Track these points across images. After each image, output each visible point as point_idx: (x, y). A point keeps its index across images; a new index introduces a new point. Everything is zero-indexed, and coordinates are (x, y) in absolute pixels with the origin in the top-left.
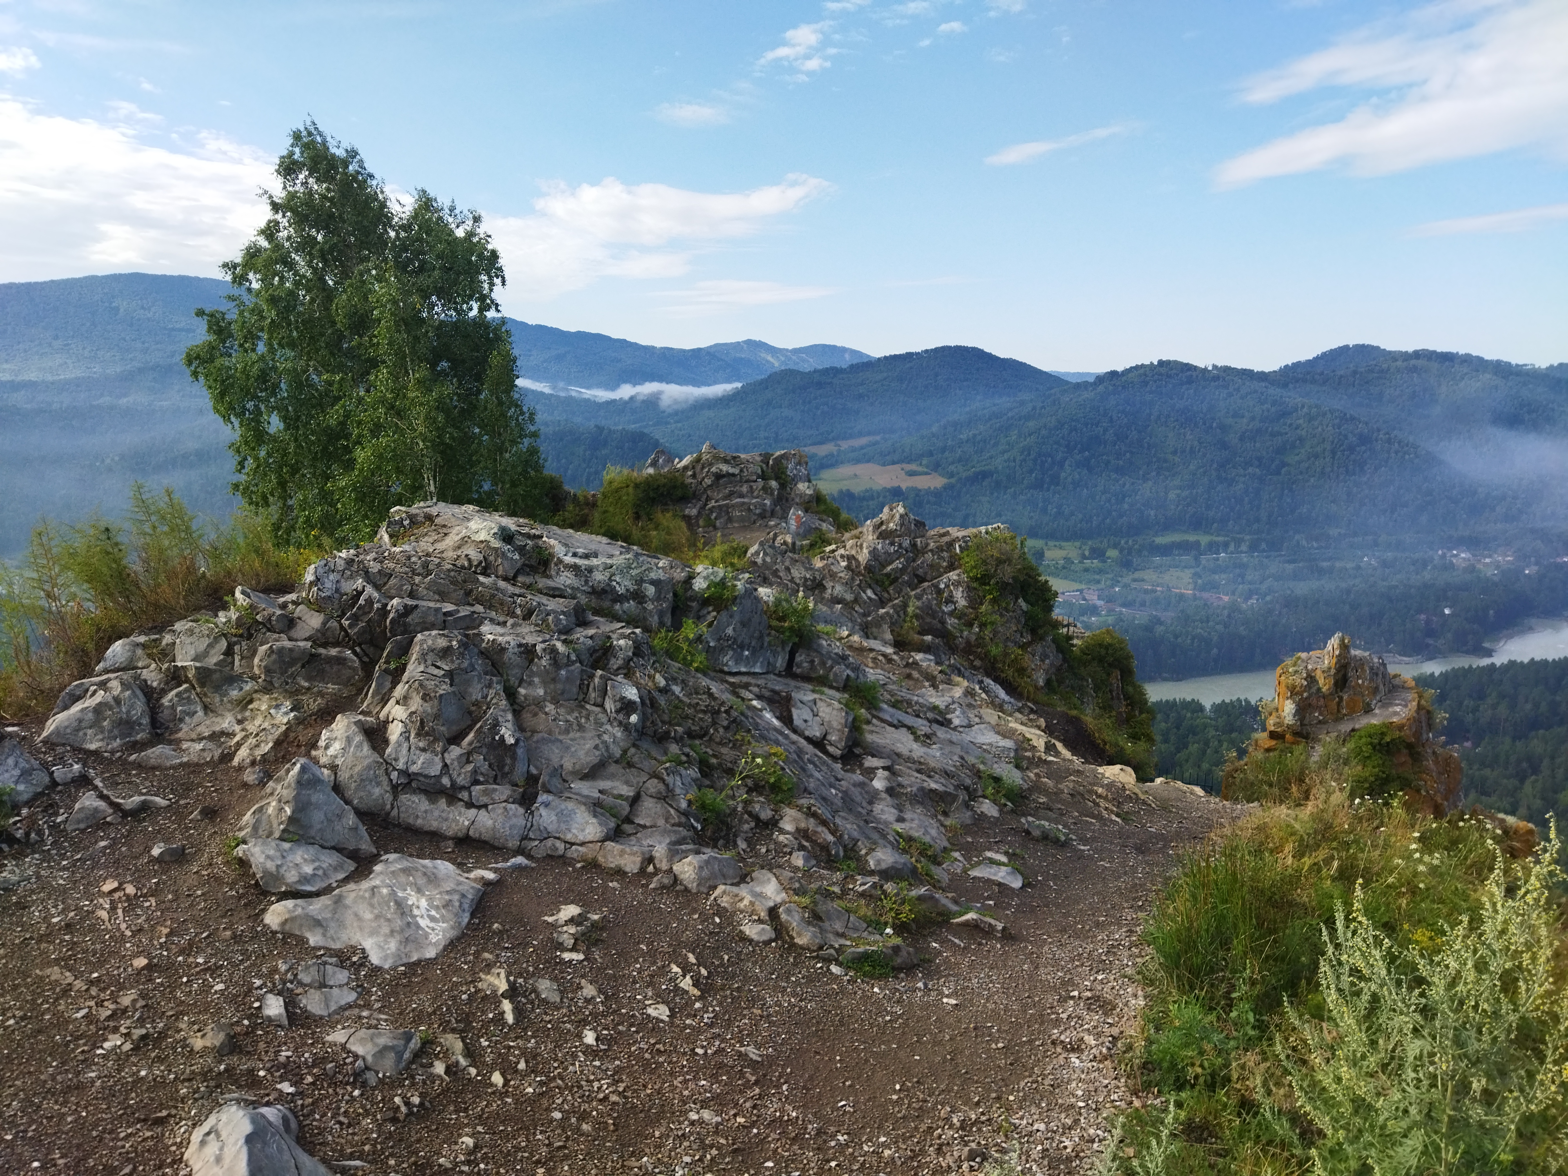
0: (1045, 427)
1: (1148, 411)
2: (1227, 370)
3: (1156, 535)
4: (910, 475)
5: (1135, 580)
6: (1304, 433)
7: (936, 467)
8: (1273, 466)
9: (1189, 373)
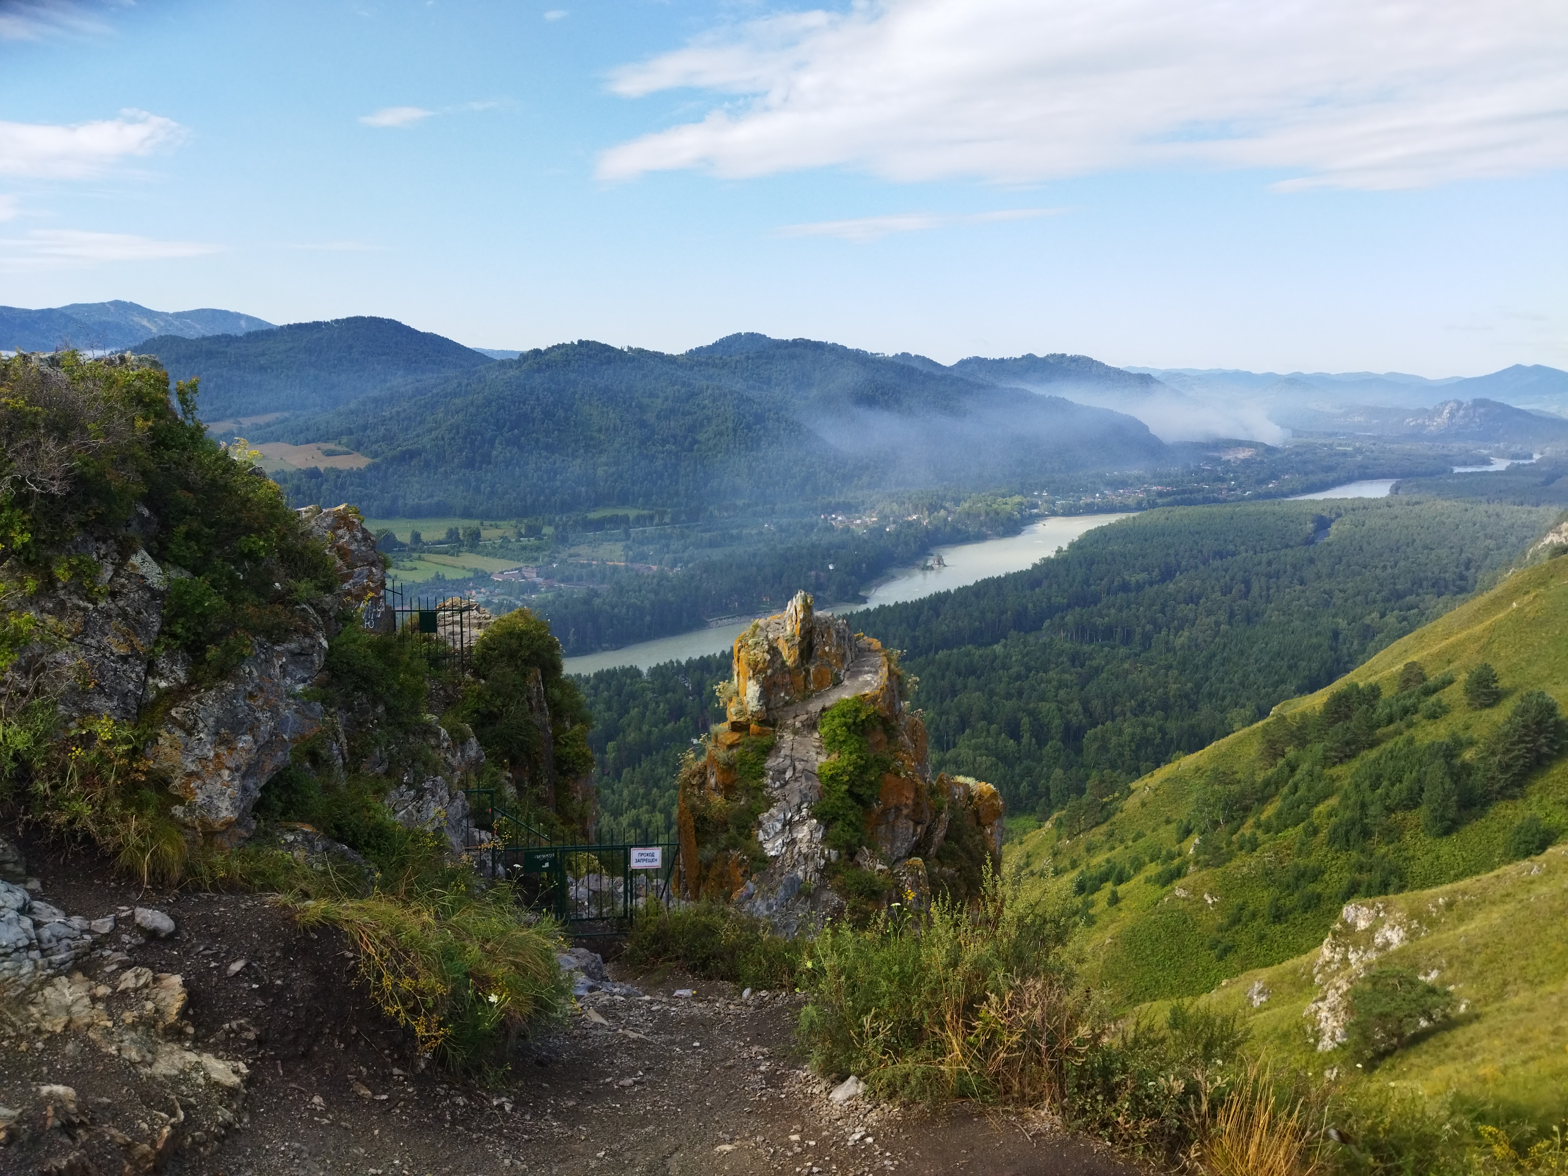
0: (472, 403)
1: (572, 390)
2: (641, 353)
3: (588, 511)
4: (328, 455)
5: (571, 556)
6: (710, 413)
7: (358, 446)
8: (687, 444)
9: (607, 354)
